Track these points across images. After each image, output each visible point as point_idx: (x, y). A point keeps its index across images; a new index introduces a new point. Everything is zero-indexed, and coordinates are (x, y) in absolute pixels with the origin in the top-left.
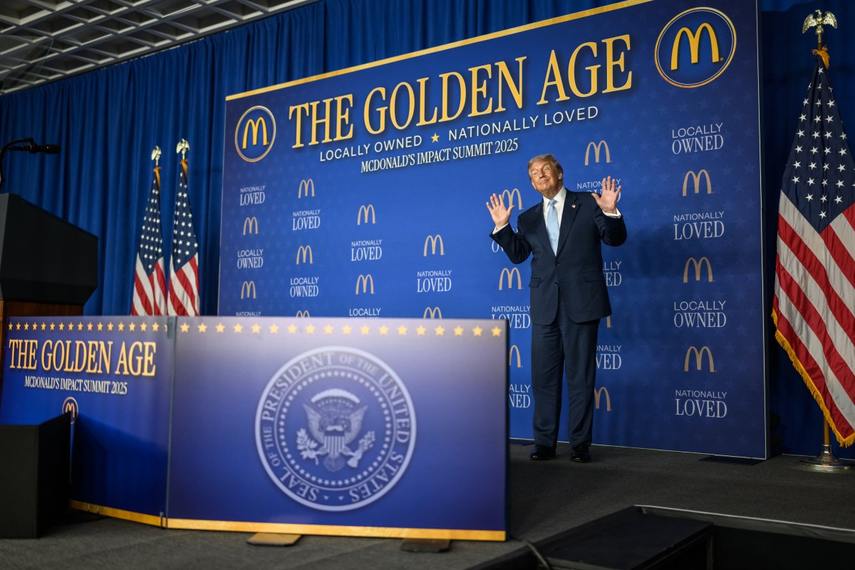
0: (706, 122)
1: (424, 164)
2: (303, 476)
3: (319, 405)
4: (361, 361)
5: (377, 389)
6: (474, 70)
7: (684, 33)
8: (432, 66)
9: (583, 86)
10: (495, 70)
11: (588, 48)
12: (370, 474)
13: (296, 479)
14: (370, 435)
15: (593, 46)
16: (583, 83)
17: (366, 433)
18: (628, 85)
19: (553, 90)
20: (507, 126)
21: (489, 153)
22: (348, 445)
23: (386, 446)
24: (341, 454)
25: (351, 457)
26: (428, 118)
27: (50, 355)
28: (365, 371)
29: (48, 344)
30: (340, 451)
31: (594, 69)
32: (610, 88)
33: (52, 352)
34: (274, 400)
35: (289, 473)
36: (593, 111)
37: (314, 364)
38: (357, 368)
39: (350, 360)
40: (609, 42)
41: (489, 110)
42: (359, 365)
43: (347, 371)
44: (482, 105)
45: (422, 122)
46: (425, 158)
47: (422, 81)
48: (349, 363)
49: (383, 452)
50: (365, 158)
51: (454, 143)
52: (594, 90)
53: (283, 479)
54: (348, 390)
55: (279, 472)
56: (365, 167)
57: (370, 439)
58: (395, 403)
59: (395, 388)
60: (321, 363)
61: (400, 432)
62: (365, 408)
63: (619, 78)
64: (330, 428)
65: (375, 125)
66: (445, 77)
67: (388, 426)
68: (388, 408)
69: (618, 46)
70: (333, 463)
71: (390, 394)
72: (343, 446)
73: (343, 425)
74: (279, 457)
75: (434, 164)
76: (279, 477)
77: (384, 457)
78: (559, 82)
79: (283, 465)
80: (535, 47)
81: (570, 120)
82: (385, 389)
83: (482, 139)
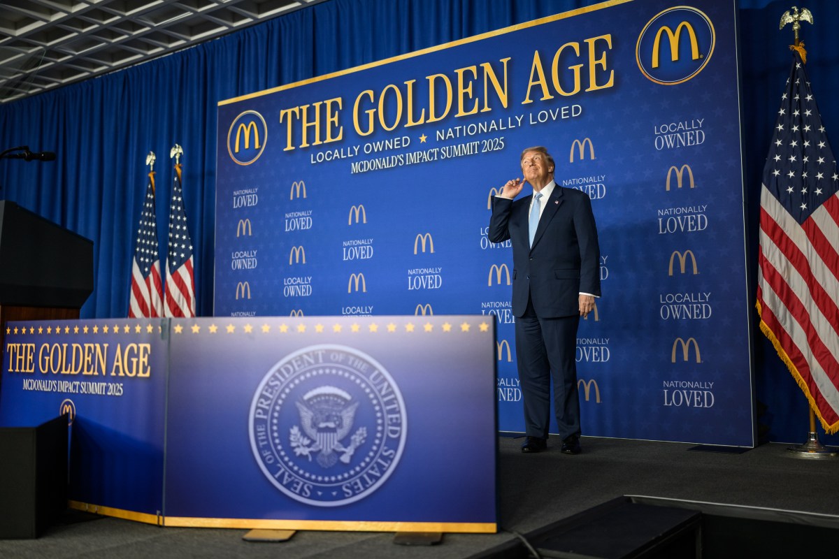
0: (687, 118)
1: (413, 164)
2: (297, 473)
3: (311, 403)
4: (352, 359)
5: (368, 386)
6: (460, 72)
7: (664, 31)
8: (418, 69)
9: (567, 85)
10: (480, 71)
11: (571, 48)
12: (362, 469)
13: (290, 476)
14: (362, 431)
15: (576, 46)
16: (566, 82)
17: (358, 429)
18: (610, 84)
19: (537, 90)
20: (493, 125)
21: (476, 152)
22: (341, 441)
23: (377, 442)
24: (334, 450)
25: (343, 453)
26: (415, 119)
27: (47, 358)
28: (355, 369)
29: (45, 347)
30: (332, 447)
31: (577, 69)
32: (593, 87)
33: (49, 355)
34: (267, 398)
35: (283, 470)
36: (577, 110)
37: (305, 362)
38: (347, 365)
39: (341, 358)
40: (591, 42)
41: (475, 111)
42: (350, 363)
43: (338, 369)
44: (468, 105)
45: (410, 123)
46: (413, 158)
47: (409, 84)
48: (340, 360)
49: (375, 448)
50: (355, 159)
51: (442, 143)
52: (577, 89)
53: (277, 476)
54: (339, 387)
55: (273, 469)
56: (355, 168)
57: (362, 435)
58: (386, 399)
59: (386, 385)
60: (312, 361)
61: (391, 428)
62: (357, 404)
63: (602, 77)
64: (322, 425)
65: (364, 127)
66: (432, 78)
67: (380, 421)
68: (379, 404)
69: (600, 46)
70: (326, 460)
71: (380, 391)
72: (336, 443)
73: (335, 422)
74: (273, 454)
75: (422, 164)
76: (273, 474)
77: (376, 452)
78: (542, 81)
79: (276, 461)
80: (520, 47)
81: (554, 119)
82: (376, 385)
83: (468, 139)
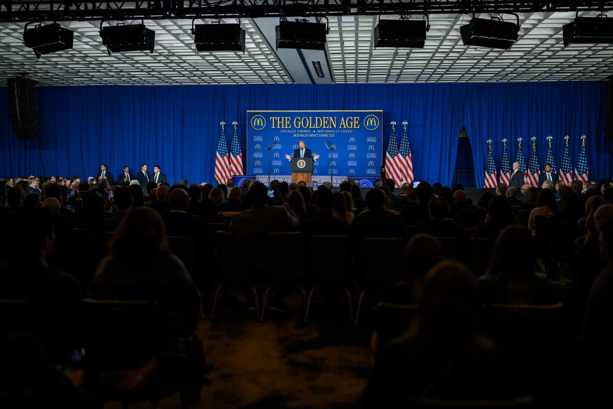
0: (373, 137)
1: (311, 137)
6: (324, 118)
7: (370, 119)
8: (314, 115)
9: (350, 126)
10: (329, 119)
11: (350, 118)
15: (352, 118)
16: (349, 125)
18: (358, 127)
19: (343, 126)
20: (332, 131)
21: (328, 137)
26: (312, 126)
31: (352, 123)
32: (355, 127)
36: (351, 131)
40: (355, 118)
41: (328, 127)
44: (326, 126)
45: (311, 127)
46: (311, 135)
47: (311, 118)
50: (294, 133)
51: (319, 133)
52: (351, 127)
56: (295, 135)
63: (357, 126)
65: (297, 126)
66: (317, 118)
69: (357, 119)
75: (314, 137)
78: (344, 124)
80: (339, 116)
81: (346, 132)
83: (326, 133)
